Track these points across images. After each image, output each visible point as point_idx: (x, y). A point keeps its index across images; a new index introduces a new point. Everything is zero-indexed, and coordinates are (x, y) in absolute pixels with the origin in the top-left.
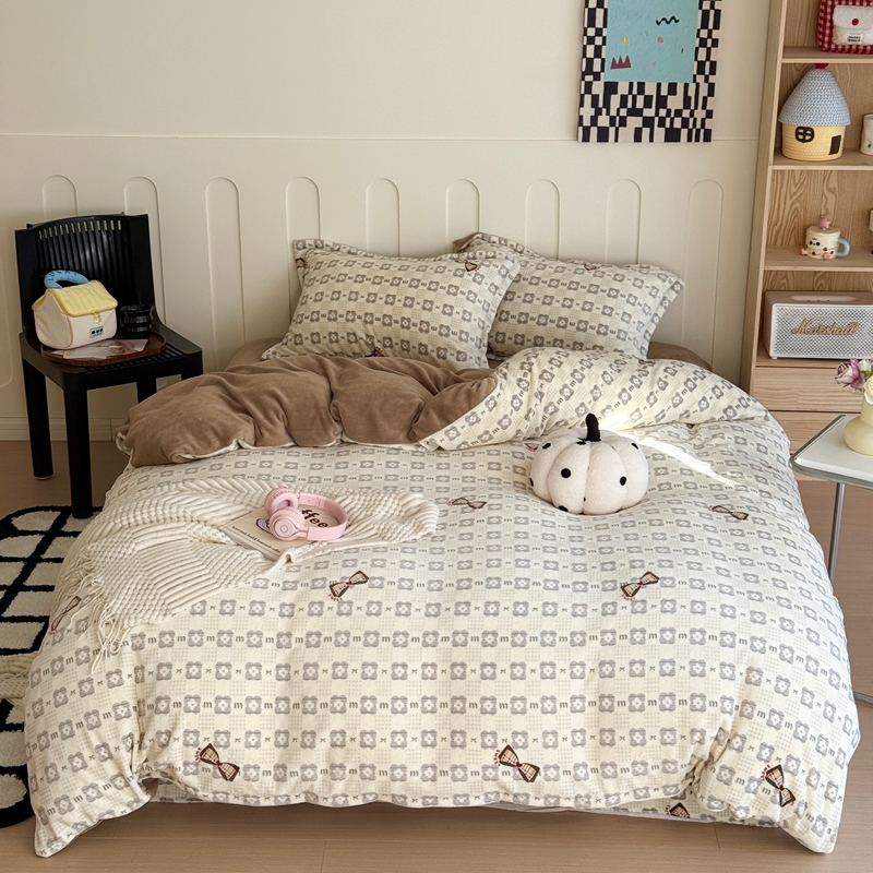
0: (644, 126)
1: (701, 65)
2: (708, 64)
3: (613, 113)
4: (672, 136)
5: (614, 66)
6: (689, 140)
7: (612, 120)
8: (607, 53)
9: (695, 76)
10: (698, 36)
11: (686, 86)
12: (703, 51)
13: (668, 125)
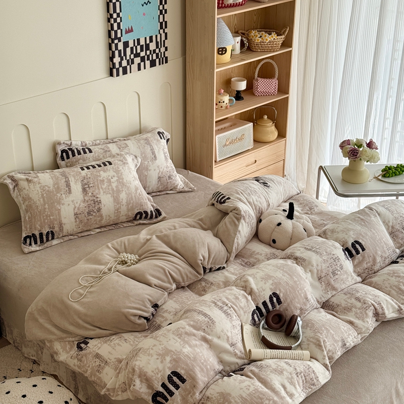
0: (141, 62)
1: (161, 24)
2: (164, 22)
3: (128, 58)
4: (153, 64)
5: (127, 32)
6: (160, 64)
7: (128, 61)
8: (123, 26)
9: (159, 30)
10: (159, 9)
11: (156, 36)
12: (161, 16)
13: (151, 59)
